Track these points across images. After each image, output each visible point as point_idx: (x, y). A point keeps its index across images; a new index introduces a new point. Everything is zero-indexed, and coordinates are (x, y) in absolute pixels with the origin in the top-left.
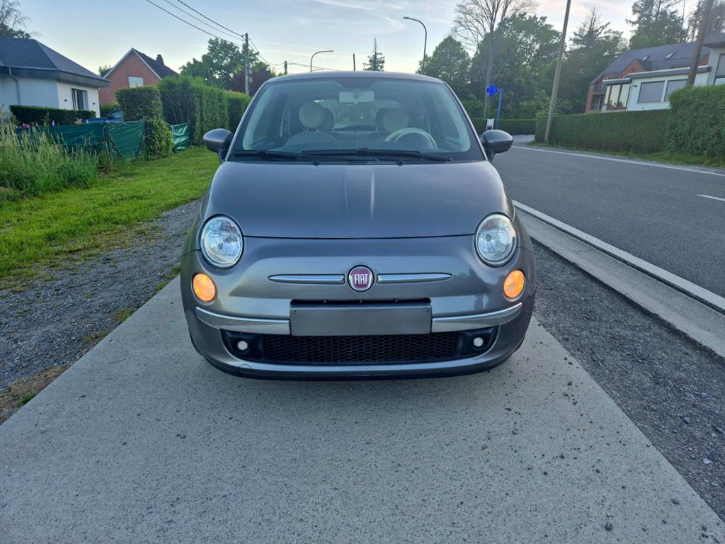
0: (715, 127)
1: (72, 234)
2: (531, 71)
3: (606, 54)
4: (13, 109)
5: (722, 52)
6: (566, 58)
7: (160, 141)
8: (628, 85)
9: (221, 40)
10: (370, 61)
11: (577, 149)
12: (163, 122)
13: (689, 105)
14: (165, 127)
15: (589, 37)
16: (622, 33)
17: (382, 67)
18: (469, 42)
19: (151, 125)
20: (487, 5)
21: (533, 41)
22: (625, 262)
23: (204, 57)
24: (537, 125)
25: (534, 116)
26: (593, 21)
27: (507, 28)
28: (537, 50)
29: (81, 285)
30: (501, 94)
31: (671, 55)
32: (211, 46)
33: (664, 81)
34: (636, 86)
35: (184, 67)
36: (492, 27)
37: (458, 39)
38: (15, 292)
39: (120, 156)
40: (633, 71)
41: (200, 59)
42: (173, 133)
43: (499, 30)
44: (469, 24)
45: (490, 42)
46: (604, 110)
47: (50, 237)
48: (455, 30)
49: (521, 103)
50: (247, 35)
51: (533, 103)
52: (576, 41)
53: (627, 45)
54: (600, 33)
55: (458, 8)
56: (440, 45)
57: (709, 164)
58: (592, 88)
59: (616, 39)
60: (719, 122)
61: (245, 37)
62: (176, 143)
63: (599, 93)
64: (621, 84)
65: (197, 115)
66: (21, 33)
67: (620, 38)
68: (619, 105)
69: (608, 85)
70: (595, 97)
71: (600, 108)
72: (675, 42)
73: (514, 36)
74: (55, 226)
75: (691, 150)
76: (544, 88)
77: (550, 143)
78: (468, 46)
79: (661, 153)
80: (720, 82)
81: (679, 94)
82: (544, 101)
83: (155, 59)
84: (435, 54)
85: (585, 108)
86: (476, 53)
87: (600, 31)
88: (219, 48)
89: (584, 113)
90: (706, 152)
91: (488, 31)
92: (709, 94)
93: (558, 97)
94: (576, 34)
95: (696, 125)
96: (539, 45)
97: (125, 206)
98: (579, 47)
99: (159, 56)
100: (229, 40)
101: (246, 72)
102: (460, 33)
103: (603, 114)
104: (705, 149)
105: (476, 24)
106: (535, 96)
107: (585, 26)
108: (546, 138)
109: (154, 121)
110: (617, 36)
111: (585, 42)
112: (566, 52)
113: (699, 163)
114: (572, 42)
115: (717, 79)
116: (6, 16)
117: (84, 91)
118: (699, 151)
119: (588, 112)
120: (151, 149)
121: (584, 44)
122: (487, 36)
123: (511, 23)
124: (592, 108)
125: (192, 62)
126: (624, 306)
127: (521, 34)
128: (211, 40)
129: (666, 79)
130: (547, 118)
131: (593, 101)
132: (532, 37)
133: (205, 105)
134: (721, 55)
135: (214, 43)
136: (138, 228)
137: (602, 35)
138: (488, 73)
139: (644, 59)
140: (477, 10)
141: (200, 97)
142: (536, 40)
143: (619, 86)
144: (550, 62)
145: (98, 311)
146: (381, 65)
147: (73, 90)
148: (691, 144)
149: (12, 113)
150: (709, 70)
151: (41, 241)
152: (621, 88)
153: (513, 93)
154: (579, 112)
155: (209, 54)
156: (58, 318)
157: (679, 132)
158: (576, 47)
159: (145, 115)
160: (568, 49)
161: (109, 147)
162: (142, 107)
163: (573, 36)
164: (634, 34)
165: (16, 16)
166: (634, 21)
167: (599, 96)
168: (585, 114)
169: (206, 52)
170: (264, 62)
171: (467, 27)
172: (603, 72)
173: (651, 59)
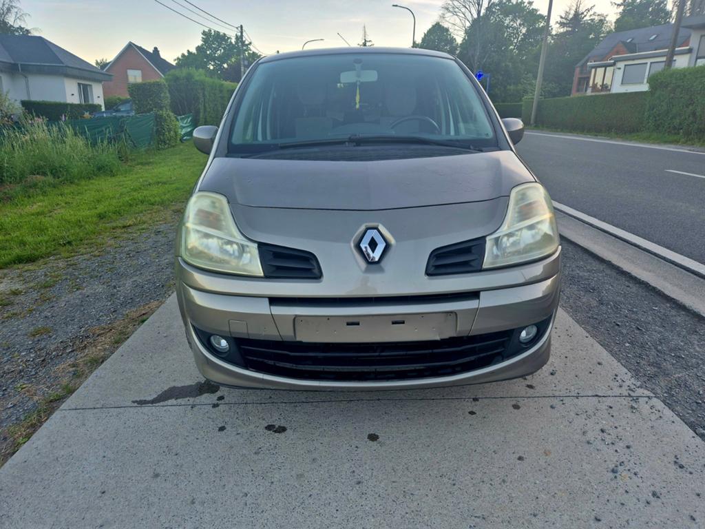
0: (691, 107)
1: (118, 213)
2: (518, 55)
3: (591, 36)
4: (24, 103)
6: (552, 41)
7: (169, 132)
8: (612, 68)
9: (215, 32)
11: (562, 131)
12: (171, 114)
13: (666, 87)
14: (173, 118)
15: (575, 21)
16: (607, 15)
18: (457, 28)
19: (161, 117)
21: (520, 25)
22: (591, 225)
23: (198, 48)
24: (523, 108)
25: (521, 100)
26: (578, 4)
27: (494, 13)
28: (524, 34)
29: (145, 250)
30: (488, 79)
31: (654, 37)
32: (204, 37)
33: (646, 63)
34: (620, 69)
35: (178, 58)
36: (479, 12)
37: (446, 25)
38: (95, 256)
39: (135, 146)
40: (617, 53)
41: (194, 51)
42: (180, 124)
43: (486, 15)
44: (456, 10)
45: (477, 26)
46: (589, 92)
47: (100, 216)
48: (443, 17)
49: (508, 87)
50: (241, 27)
51: (520, 87)
52: (562, 24)
53: (613, 27)
54: (585, 16)
56: (428, 32)
57: (685, 143)
58: (578, 70)
59: (602, 22)
60: (694, 102)
61: (239, 29)
62: (182, 133)
63: (585, 76)
64: (606, 66)
65: (200, 106)
66: (21, 28)
67: (605, 20)
68: (604, 87)
69: (593, 67)
70: (580, 79)
71: (586, 91)
72: (659, 23)
73: (501, 21)
74: (101, 208)
75: (668, 130)
76: (530, 72)
77: (535, 126)
78: (456, 32)
79: (640, 134)
80: (701, 62)
81: (657, 76)
82: (531, 84)
83: (152, 52)
84: (423, 40)
85: (570, 90)
86: (464, 39)
87: (585, 13)
88: (212, 39)
89: (569, 95)
90: (681, 131)
91: (475, 16)
92: (685, 76)
93: (544, 80)
94: (561, 17)
95: (673, 106)
96: (526, 29)
97: (155, 190)
98: (565, 30)
99: (156, 49)
100: (222, 31)
101: (242, 63)
102: (447, 19)
103: (588, 96)
104: (681, 129)
105: (463, 10)
106: (522, 80)
107: (570, 9)
108: (532, 122)
109: (164, 113)
110: (603, 18)
111: (571, 25)
112: (552, 36)
113: (676, 142)
114: (558, 25)
115: (698, 61)
116: (7, 13)
117: (89, 85)
118: (676, 130)
119: (574, 95)
120: (161, 140)
121: (569, 27)
122: (475, 22)
123: (498, 8)
124: (578, 91)
125: (186, 54)
126: (586, 256)
127: (508, 19)
128: (204, 31)
129: (649, 61)
130: (533, 102)
131: (579, 84)
132: (519, 21)
133: (208, 97)
134: (702, 36)
135: (207, 35)
136: (173, 208)
137: (587, 18)
138: (476, 58)
139: (628, 41)
141: (203, 89)
142: (523, 24)
143: (603, 69)
144: (536, 46)
145: (167, 268)
147: (79, 84)
148: (669, 124)
149: (24, 108)
150: (690, 51)
151: (95, 219)
152: (605, 69)
153: (501, 78)
154: (565, 96)
155: (202, 45)
156: (138, 272)
157: (658, 112)
158: (562, 30)
159: (156, 107)
160: (554, 33)
161: (126, 139)
162: (151, 100)
163: (559, 19)
164: (618, 16)
165: (17, 13)
166: (619, 3)
167: (584, 78)
168: (571, 96)
169: (200, 43)
170: (257, 52)
171: (455, 13)
172: (589, 55)
173: (635, 41)
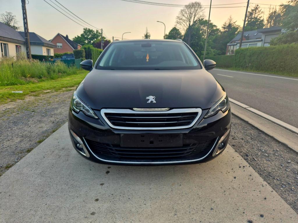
5: (266, 34)
8: (236, 46)
9: (88, 29)
10: (145, 36)
15: (229, 27)
17: (149, 38)
20: (188, 16)
23: (82, 35)
26: (230, 20)
31: (256, 34)
32: (84, 31)
33: (247, 45)
35: (74, 39)
36: (190, 24)
37: (178, 28)
41: (80, 36)
43: (193, 25)
48: (176, 25)
52: (224, 28)
55: (177, 18)
56: (171, 31)
61: (101, 30)
64: (234, 45)
69: (229, 45)
73: (199, 27)
76: (210, 46)
78: (181, 31)
82: (210, 51)
84: (169, 33)
86: (185, 34)
87: (233, 24)
88: (88, 31)
89: (226, 55)
91: (188, 25)
94: (224, 25)
99: (67, 35)
100: (93, 30)
101: (102, 42)
102: (178, 26)
103: (231, 55)
105: (184, 23)
107: (227, 22)
110: (238, 27)
111: (227, 28)
112: (221, 32)
115: (265, 44)
116: (11, 21)
117: (49, 49)
122: (188, 28)
123: (198, 22)
125: (77, 37)
127: (202, 26)
128: (84, 29)
129: (248, 44)
132: (206, 27)
137: (234, 26)
139: (247, 35)
140: (184, 18)
146: (149, 37)
147: (46, 49)
150: (262, 40)
155: (83, 33)
158: (224, 30)
159: (81, 57)
165: (15, 21)
171: (181, 24)
172: (233, 40)
173: (249, 36)
